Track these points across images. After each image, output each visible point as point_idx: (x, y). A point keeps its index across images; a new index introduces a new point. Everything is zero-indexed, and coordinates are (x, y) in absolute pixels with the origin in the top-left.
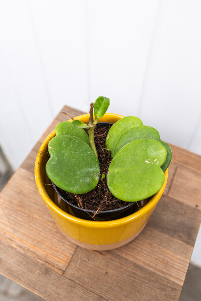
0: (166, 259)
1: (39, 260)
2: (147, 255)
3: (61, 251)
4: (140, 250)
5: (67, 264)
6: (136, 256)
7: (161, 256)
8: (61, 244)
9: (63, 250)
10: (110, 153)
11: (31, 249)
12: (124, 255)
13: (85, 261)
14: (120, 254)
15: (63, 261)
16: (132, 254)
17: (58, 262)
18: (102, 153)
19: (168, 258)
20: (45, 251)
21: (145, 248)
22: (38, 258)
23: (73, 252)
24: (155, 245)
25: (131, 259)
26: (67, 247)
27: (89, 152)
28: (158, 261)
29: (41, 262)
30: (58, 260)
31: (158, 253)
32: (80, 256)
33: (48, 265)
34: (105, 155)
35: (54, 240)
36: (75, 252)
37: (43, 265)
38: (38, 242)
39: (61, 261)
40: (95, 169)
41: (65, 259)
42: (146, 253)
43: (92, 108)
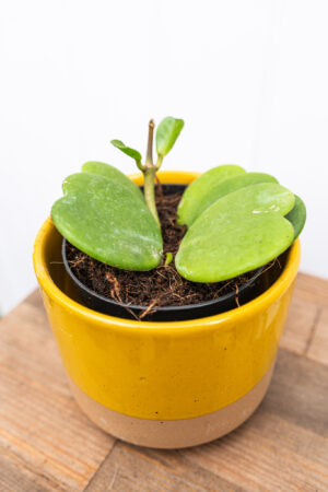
0: (313, 482)
1: (27, 472)
2: (267, 470)
3: (76, 454)
4: (251, 459)
5: (86, 483)
6: (243, 473)
7: (299, 476)
8: (80, 439)
9: (81, 453)
10: (185, 228)
11: (14, 448)
12: (215, 469)
13: (126, 478)
14: (206, 467)
15: (79, 474)
16: (232, 467)
17: (68, 476)
18: (169, 227)
19: (317, 480)
20: (42, 453)
21: (263, 456)
22: (25, 467)
23: (102, 458)
24: (284, 450)
25: (230, 478)
26: (93, 446)
27: (143, 210)
28: (292, 486)
29: (30, 475)
30: (68, 472)
31: (292, 469)
32: (117, 465)
33: (43, 483)
34: (174, 233)
35: (66, 431)
36: (107, 457)
37: (34, 481)
38: (32, 434)
39: (75, 476)
41: (83, 472)
42: (266, 467)
43: (151, 128)
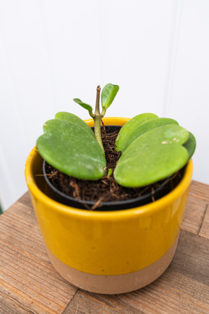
3: (52, 298)
4: (164, 301)
6: (158, 310)
8: (54, 288)
9: (55, 297)
10: (120, 154)
11: (12, 294)
12: (140, 308)
13: (84, 313)
14: (135, 307)
15: (54, 311)
16: (152, 306)
18: (110, 152)
20: (30, 297)
21: (172, 299)
22: (20, 307)
23: (69, 301)
24: (185, 296)
26: (62, 293)
27: (93, 142)
29: (23, 311)
30: (47, 309)
31: (191, 307)
34: (113, 156)
40: (99, 161)
41: (56, 309)
43: (98, 91)
